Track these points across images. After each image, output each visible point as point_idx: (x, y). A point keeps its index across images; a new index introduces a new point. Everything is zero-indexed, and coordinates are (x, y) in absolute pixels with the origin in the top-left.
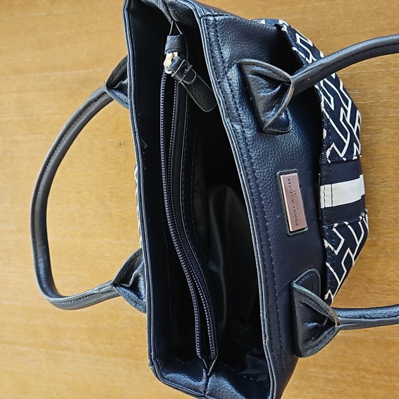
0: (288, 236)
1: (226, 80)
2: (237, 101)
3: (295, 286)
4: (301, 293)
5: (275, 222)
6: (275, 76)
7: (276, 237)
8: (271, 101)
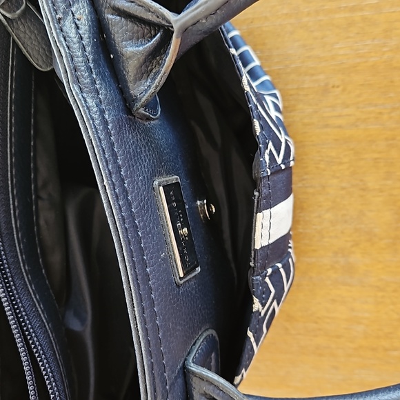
0: (178, 286)
1: (70, 17)
2: (91, 57)
3: (194, 368)
4: (202, 378)
5: (159, 266)
6: (149, 17)
7: (163, 290)
8: (145, 61)
